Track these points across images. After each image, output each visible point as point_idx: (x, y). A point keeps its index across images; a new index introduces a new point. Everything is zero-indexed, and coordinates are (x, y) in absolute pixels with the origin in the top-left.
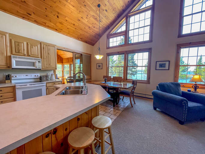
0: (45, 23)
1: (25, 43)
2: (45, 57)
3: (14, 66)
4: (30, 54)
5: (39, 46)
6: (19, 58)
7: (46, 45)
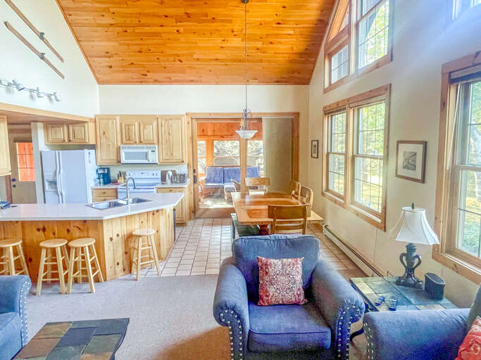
0: (170, 78)
1: (137, 124)
2: (164, 142)
3: (123, 160)
4: (142, 140)
5: (155, 124)
6: (129, 148)
7: (166, 120)
